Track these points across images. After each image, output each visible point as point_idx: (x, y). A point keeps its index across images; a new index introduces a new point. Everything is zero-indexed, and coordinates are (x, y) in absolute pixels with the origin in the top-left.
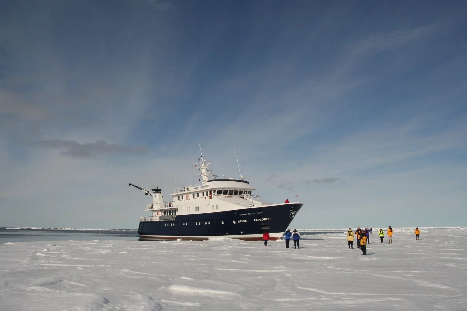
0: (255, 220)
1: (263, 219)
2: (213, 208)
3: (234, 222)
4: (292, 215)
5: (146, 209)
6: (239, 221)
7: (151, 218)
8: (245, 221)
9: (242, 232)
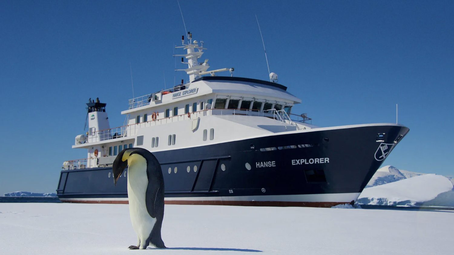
0: (293, 162)
1: (311, 161)
2: (205, 139)
3: (248, 167)
4: (380, 153)
5: (74, 144)
6: (257, 165)
7: (84, 163)
8: (272, 164)
9: (263, 190)
